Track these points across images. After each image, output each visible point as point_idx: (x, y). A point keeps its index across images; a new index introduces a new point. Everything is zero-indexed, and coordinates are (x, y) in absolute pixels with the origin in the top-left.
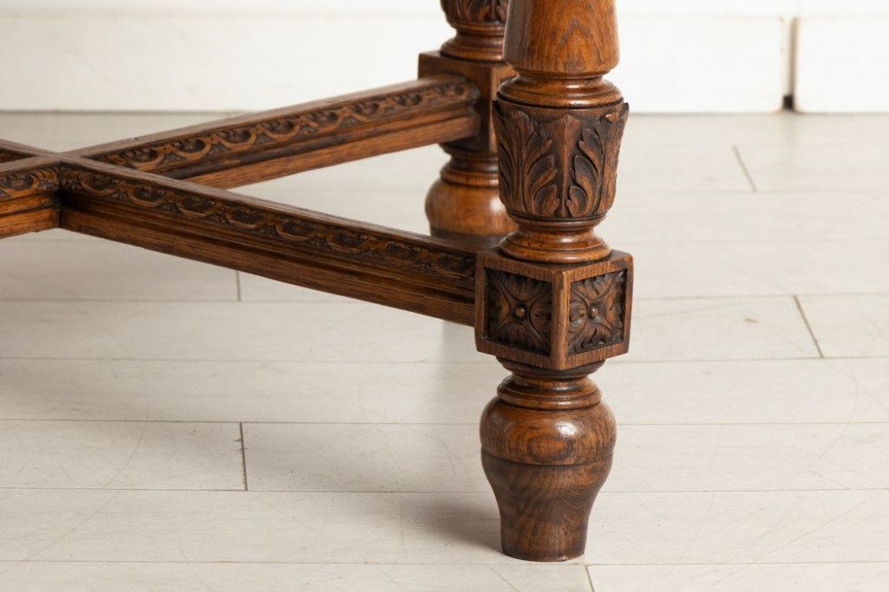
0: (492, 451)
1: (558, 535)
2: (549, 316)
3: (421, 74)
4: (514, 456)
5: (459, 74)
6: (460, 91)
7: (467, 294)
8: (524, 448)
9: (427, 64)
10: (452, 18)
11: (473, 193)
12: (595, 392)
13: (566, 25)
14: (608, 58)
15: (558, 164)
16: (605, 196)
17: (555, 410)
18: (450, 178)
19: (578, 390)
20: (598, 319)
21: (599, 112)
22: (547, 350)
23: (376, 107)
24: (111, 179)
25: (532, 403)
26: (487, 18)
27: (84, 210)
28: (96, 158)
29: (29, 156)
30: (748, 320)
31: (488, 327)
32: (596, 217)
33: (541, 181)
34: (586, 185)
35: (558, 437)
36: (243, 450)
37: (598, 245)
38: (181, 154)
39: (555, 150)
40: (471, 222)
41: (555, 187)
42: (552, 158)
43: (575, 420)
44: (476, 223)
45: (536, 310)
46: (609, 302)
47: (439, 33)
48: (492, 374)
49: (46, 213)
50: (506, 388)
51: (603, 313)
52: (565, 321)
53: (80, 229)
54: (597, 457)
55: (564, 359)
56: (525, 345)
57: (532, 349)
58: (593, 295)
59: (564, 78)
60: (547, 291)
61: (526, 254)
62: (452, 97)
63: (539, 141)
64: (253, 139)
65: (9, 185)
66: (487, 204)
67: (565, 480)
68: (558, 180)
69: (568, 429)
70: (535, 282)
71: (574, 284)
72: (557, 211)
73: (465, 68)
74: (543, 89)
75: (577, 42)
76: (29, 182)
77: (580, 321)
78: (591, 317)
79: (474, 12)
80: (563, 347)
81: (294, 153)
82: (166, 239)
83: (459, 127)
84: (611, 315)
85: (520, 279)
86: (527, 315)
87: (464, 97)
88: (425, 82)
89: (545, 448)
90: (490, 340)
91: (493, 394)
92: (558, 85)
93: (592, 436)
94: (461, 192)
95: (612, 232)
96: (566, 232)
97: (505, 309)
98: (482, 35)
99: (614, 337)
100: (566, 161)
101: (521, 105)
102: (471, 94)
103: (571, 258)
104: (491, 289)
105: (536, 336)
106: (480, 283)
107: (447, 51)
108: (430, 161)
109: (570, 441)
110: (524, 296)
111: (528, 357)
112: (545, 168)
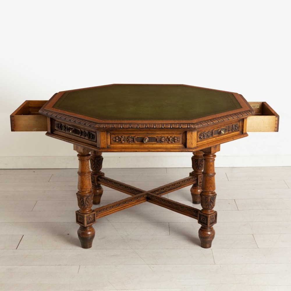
0: (200, 235)
1: (208, 245)
2: (207, 220)
3: (190, 176)
4: (203, 237)
5: (194, 176)
6: (194, 178)
7: (196, 216)
8: (204, 236)
9: (191, 174)
10: (193, 169)
12: (213, 228)
13: (209, 186)
14: (214, 189)
15: (208, 202)
16: (214, 205)
17: (208, 231)
19: (210, 228)
20: (213, 220)
21: (213, 196)
22: (207, 224)
23: (184, 181)
24: (153, 196)
25: (205, 230)
26: (198, 169)
27: (150, 200)
28: (151, 192)
29: (143, 192)
30: (229, 204)
31: (199, 221)
32: (213, 208)
33: (206, 204)
34: (212, 205)
35: (208, 234)
36: (169, 228)
37: (213, 211)
38: (162, 191)
39: (208, 201)
40: (196, 193)
41: (208, 205)
42: (207, 202)
43: (210, 232)
45: (205, 220)
46: (214, 218)
47: (192, 170)
48: (200, 226)
49: (145, 200)
50: (201, 227)
51: (214, 219)
52: (209, 221)
53: (149, 202)
54: (213, 236)
55: (209, 225)
56: (204, 223)
57: (205, 224)
58: (212, 217)
59: (209, 192)
60: (207, 218)
61: (204, 213)
62: (194, 179)
63: (206, 200)
64: (170, 188)
65: (141, 197)
67: (209, 239)
68: (208, 204)
69: (209, 233)
70: (205, 216)
71: (210, 217)
72: (208, 208)
73: (195, 175)
74: (206, 193)
75: (210, 188)
76: (143, 196)
77: (211, 221)
78: (212, 220)
79: (196, 168)
80: (209, 224)
81: (175, 188)
82: (160, 204)
83: (194, 182)
84: (215, 219)
85: (204, 216)
86: (204, 220)
87: (195, 179)
89: (207, 236)
90: (200, 222)
92: (208, 193)
93: (212, 234)
94: (194, 189)
95: (215, 209)
96: (209, 210)
97: (202, 219)
98: (197, 171)
99: (215, 222)
100: (209, 202)
102: (196, 178)
103: (210, 213)
104: (200, 216)
105: (205, 222)
106: (198, 216)
107: (193, 172)
108: (191, 186)
109: (209, 235)
110: (204, 218)
111: (204, 225)
112: (206, 203)
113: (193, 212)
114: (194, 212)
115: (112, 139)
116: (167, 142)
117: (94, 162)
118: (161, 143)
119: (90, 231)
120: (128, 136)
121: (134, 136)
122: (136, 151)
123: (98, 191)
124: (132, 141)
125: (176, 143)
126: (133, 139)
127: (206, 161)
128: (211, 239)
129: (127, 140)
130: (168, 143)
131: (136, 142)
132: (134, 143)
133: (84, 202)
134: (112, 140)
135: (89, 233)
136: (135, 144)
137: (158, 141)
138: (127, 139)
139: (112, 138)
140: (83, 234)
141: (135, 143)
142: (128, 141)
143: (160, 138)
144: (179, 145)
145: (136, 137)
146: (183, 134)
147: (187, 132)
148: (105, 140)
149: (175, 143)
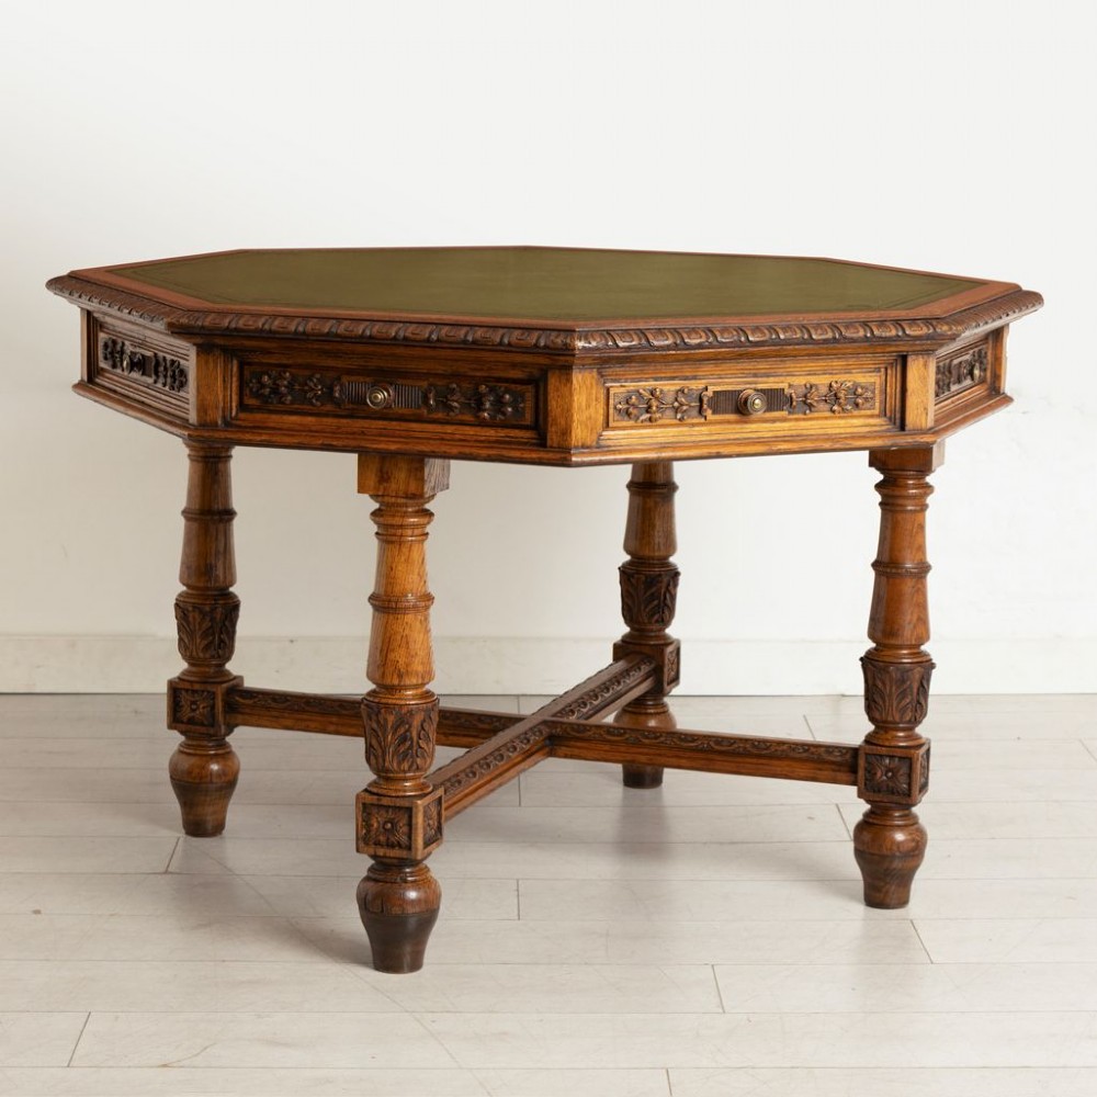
5: (637, 655)
9: (620, 650)
13: (914, 618)
22: (908, 793)
31: (867, 785)
33: (903, 704)
52: (919, 777)
56: (883, 791)
60: (909, 763)
63: (903, 682)
73: (642, 649)
79: (650, 618)
83: (647, 685)
90: (865, 792)
97: (879, 774)
104: (870, 764)
106: (862, 763)
107: (625, 640)
110: (893, 765)
115: (611, 406)
116: (827, 407)
118: (805, 414)
120: (678, 388)
121: (702, 386)
122: (719, 456)
124: (695, 412)
125: (863, 412)
126: (701, 400)
129: (676, 404)
130: (834, 412)
131: (709, 412)
132: (703, 420)
134: (611, 411)
136: (708, 423)
137: (794, 403)
138: (676, 400)
139: (611, 402)
141: (705, 418)
142: (676, 410)
143: (804, 390)
144: (872, 421)
146: (886, 369)
147: (910, 359)
148: (592, 410)
149: (856, 413)
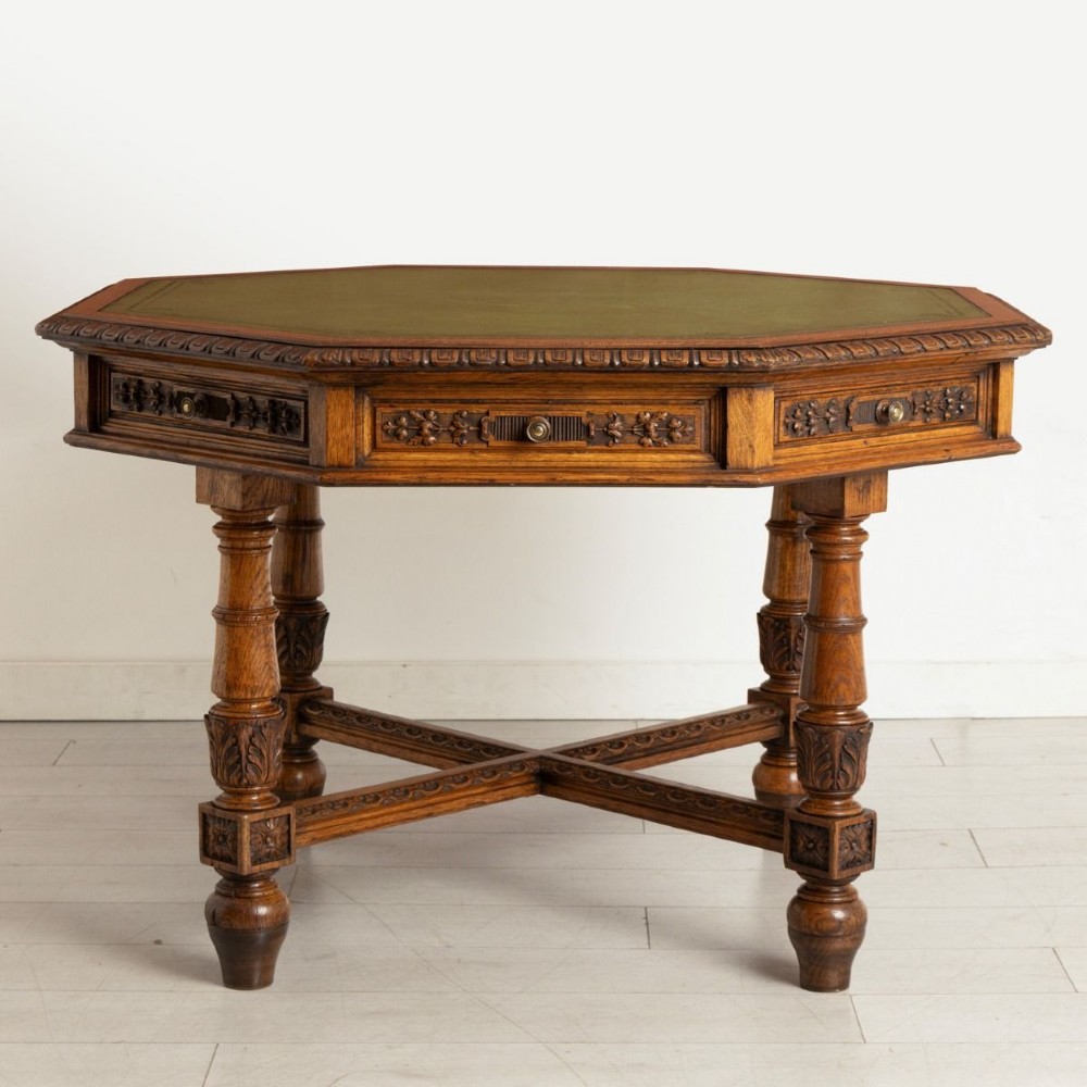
0: (795, 927)
1: (833, 977)
2: (828, 848)
3: (750, 701)
4: (807, 930)
5: (772, 701)
6: (772, 711)
7: (778, 834)
8: (813, 926)
9: (753, 695)
10: (768, 669)
11: (781, 770)
12: (855, 893)
13: (836, 677)
14: (861, 696)
15: (832, 759)
16: (859, 777)
17: (832, 904)
18: (766, 762)
19: (844, 891)
20: (856, 849)
21: (856, 728)
22: (826, 868)
23: (723, 721)
24: (570, 766)
25: (818, 899)
26: (788, 669)
27: (555, 784)
28: (561, 753)
29: (522, 752)
30: (942, 844)
31: (791, 854)
32: (855, 789)
33: (822, 768)
34: (849, 771)
35: (833, 919)
36: (647, 924)
37: (855, 805)
38: (610, 750)
39: (830, 750)
40: (779, 787)
41: (830, 772)
42: (828, 756)
43: (843, 909)
44: (781, 788)
45: (820, 844)
46: (863, 839)
47: (759, 677)
48: (794, 882)
49: (532, 786)
50: (801, 891)
51: (860, 846)
52: (837, 851)
53: (552, 795)
54: (856, 931)
55: (836, 874)
56: (813, 865)
57: (818, 867)
58: (853, 835)
59: (836, 708)
60: (826, 834)
61: (813, 811)
62: (767, 715)
63: (821, 746)
64: (652, 740)
65: (510, 770)
66: (789, 777)
67: (837, 945)
68: (832, 768)
69: (839, 914)
70: (819, 828)
71: (842, 830)
72: (832, 788)
73: (775, 697)
74: (823, 715)
75: (843, 687)
76: (523, 768)
77: (846, 851)
78: (852, 848)
79: (780, 665)
80: (836, 866)
81: (676, 749)
82: (603, 801)
83: (772, 732)
84: (864, 847)
85: (810, 826)
86: (815, 847)
87: (774, 715)
88: (751, 706)
89: (825, 926)
90: (793, 861)
91: (794, 893)
92: (831, 713)
93: (853, 918)
94: (773, 770)
95: (864, 798)
96: (837, 798)
97: (802, 844)
98: (784, 679)
99: (865, 860)
100: (837, 757)
101: (811, 724)
102: (778, 713)
103: (840, 814)
104: (793, 831)
105: (819, 856)
106: (787, 828)
107: (764, 688)
108: (756, 751)
109: (840, 922)
110: (812, 836)
111: (815, 872)
112: (825, 761)
113: (760, 819)
114: (765, 816)
115: (379, 427)
116: (636, 439)
117: (286, 629)
118: (607, 445)
119: (265, 901)
120: (455, 411)
121: (483, 411)
122: (492, 483)
123: (300, 776)
124: (474, 437)
125: (680, 447)
126: (480, 425)
127: (819, 556)
128: (849, 945)
129: (452, 429)
130: (642, 444)
131: (491, 438)
132: (485, 446)
133: (240, 753)
134: (379, 431)
135: (262, 911)
136: (490, 450)
137: (593, 433)
138: (452, 424)
139: (378, 422)
140: (231, 912)
141: (487, 443)
142: (452, 435)
143: (603, 421)
144: (693, 457)
145: (492, 418)
146: (710, 400)
147: (730, 391)
148: (348, 429)
149: (671, 447)
